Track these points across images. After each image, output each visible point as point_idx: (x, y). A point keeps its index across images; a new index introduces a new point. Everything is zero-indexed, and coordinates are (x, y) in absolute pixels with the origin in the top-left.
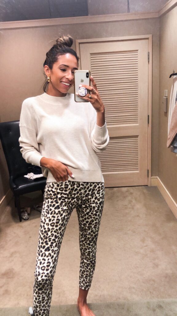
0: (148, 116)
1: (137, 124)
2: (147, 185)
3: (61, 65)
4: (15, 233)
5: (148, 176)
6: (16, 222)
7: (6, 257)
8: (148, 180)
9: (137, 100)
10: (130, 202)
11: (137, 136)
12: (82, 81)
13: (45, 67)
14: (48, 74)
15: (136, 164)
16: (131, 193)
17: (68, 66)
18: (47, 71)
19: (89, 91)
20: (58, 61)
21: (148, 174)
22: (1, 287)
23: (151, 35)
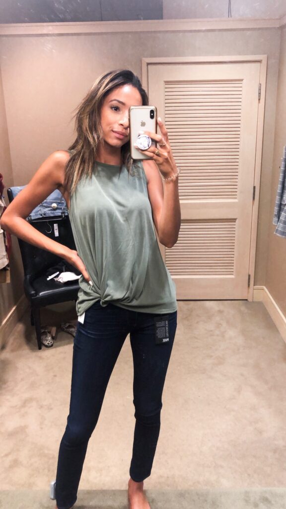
0: (254, 187)
1: (236, 201)
2: (247, 300)
4: (30, 368)
5: (249, 285)
7: (16, 406)
8: (248, 292)
9: (237, 160)
10: (219, 325)
11: (234, 220)
12: (143, 124)
15: (231, 264)
17: (123, 104)
19: (155, 142)
21: (249, 282)
22: (7, 455)
23: (266, 56)
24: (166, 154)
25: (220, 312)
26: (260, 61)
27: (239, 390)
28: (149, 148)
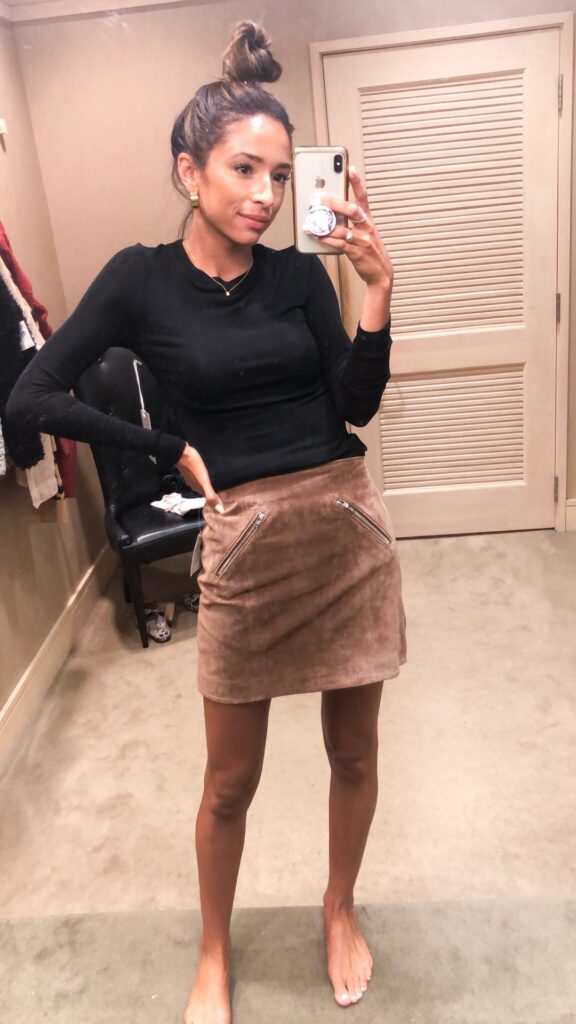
0: (558, 297)
1: (522, 327)
2: (553, 529)
3: (236, 156)
4: (129, 684)
5: (556, 500)
6: (132, 649)
7: (107, 757)
8: (555, 513)
9: (520, 242)
10: (497, 583)
11: (519, 366)
12: (321, 183)
13: (182, 159)
14: (192, 185)
15: (516, 459)
16: (500, 556)
17: (259, 160)
18: (188, 172)
20: (225, 142)
21: (556, 492)
22: (97, 849)
23: (570, 13)
24: (367, 239)
26: (558, 27)
27: (545, 707)
28: (333, 230)
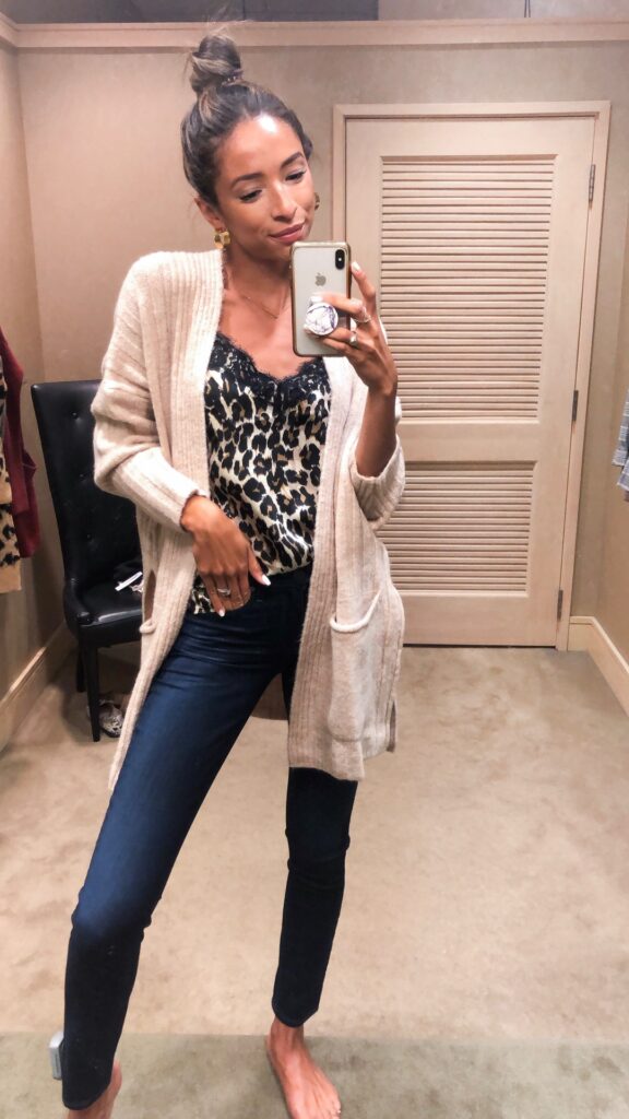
0: (576, 393)
1: (534, 422)
2: (554, 647)
5: (559, 615)
7: (44, 859)
8: (558, 630)
9: (539, 334)
10: (492, 698)
11: (529, 465)
12: (321, 281)
15: (520, 567)
21: (560, 607)
22: (24, 963)
23: (608, 102)
24: (370, 342)
25: (496, 671)
26: (593, 115)
27: (539, 833)
28: (335, 329)
